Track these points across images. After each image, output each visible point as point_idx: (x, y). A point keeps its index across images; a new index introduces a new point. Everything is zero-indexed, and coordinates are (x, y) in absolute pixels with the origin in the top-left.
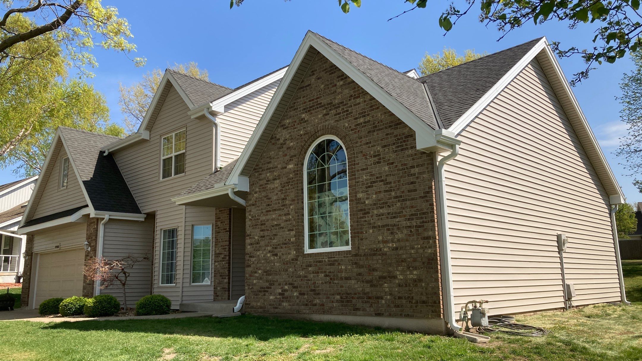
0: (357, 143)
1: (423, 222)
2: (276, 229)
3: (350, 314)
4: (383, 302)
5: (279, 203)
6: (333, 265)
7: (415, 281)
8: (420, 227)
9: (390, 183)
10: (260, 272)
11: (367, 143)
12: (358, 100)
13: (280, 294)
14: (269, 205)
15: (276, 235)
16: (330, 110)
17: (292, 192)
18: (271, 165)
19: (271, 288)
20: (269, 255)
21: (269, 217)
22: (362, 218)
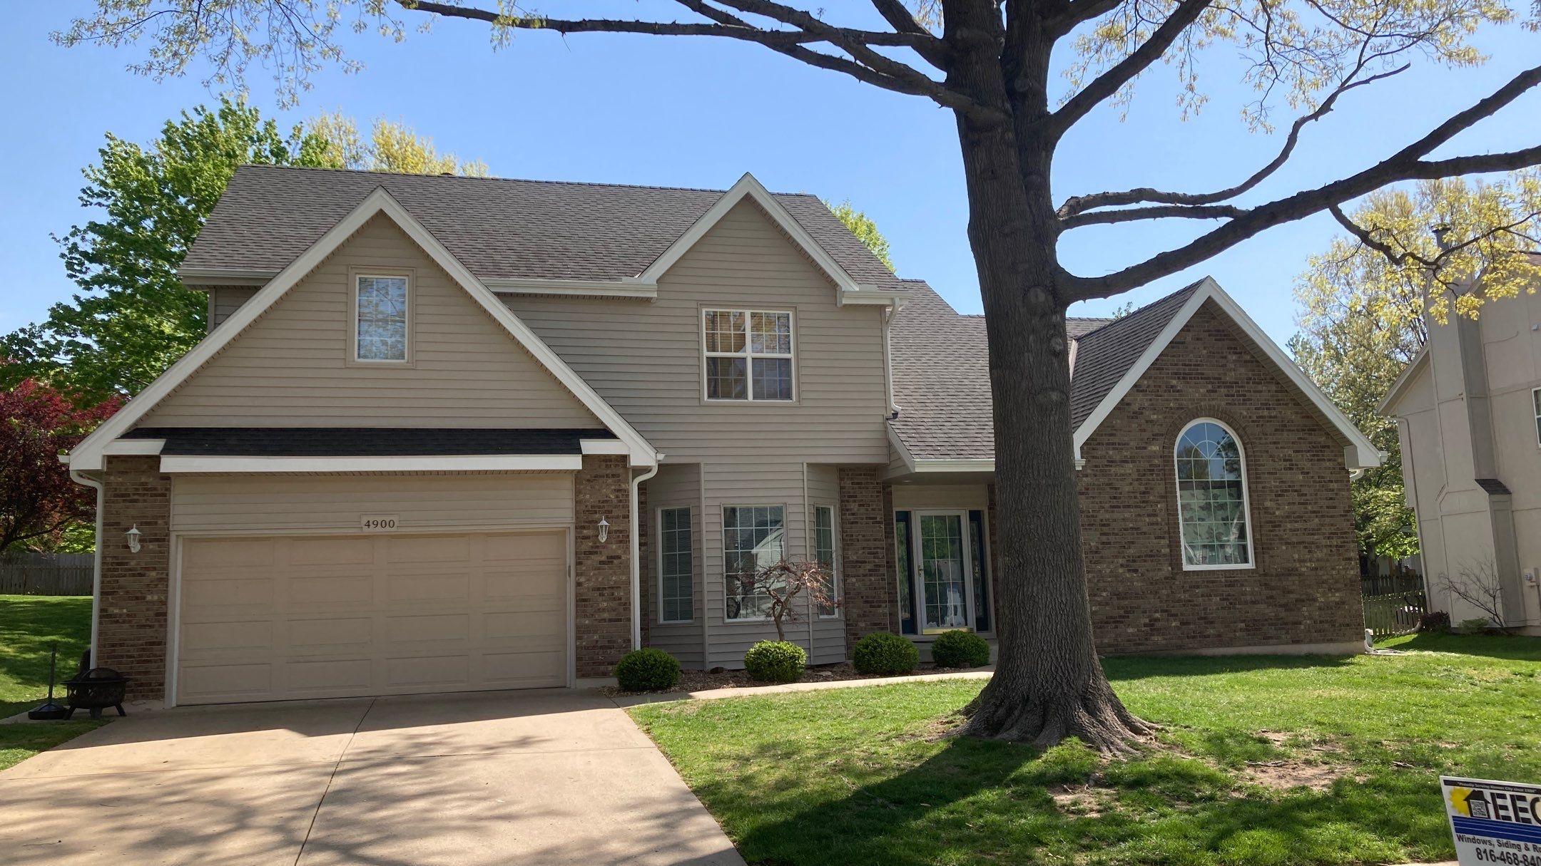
0: (1260, 439)
1: (1344, 542)
2: (1133, 534)
3: (1259, 644)
4: (1302, 627)
5: (1135, 497)
6: (1233, 586)
7: (1337, 603)
8: (1341, 547)
9: (1306, 495)
10: (1104, 594)
11: (1275, 443)
12: (1260, 387)
13: (1145, 625)
14: (1115, 498)
15: (1133, 543)
16: (1219, 387)
17: (1159, 484)
18: (1116, 440)
19: (1128, 617)
20: (1121, 571)
21: (1116, 515)
22: (1272, 531)
